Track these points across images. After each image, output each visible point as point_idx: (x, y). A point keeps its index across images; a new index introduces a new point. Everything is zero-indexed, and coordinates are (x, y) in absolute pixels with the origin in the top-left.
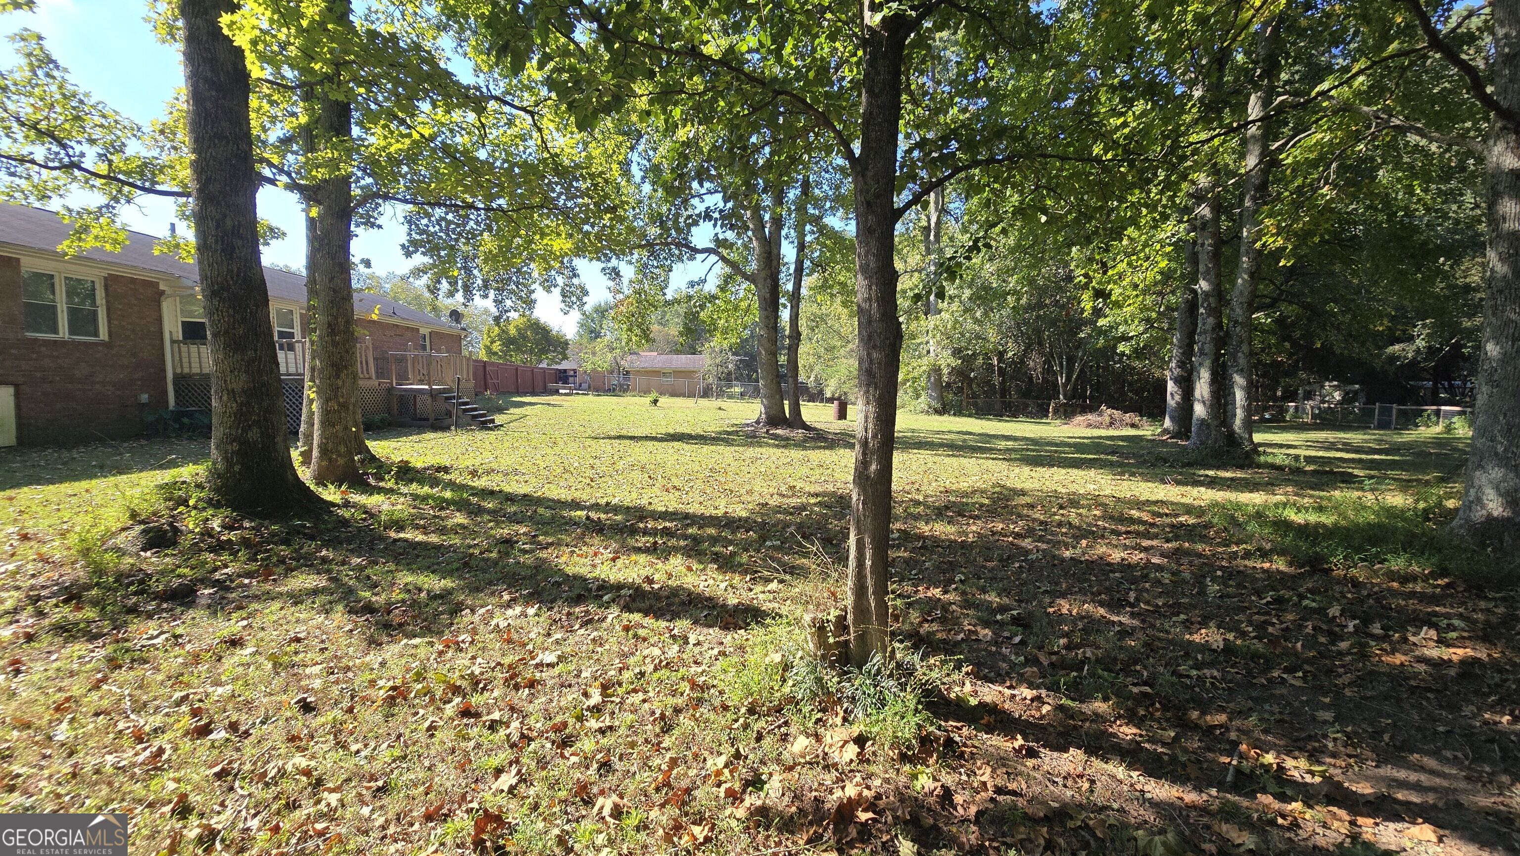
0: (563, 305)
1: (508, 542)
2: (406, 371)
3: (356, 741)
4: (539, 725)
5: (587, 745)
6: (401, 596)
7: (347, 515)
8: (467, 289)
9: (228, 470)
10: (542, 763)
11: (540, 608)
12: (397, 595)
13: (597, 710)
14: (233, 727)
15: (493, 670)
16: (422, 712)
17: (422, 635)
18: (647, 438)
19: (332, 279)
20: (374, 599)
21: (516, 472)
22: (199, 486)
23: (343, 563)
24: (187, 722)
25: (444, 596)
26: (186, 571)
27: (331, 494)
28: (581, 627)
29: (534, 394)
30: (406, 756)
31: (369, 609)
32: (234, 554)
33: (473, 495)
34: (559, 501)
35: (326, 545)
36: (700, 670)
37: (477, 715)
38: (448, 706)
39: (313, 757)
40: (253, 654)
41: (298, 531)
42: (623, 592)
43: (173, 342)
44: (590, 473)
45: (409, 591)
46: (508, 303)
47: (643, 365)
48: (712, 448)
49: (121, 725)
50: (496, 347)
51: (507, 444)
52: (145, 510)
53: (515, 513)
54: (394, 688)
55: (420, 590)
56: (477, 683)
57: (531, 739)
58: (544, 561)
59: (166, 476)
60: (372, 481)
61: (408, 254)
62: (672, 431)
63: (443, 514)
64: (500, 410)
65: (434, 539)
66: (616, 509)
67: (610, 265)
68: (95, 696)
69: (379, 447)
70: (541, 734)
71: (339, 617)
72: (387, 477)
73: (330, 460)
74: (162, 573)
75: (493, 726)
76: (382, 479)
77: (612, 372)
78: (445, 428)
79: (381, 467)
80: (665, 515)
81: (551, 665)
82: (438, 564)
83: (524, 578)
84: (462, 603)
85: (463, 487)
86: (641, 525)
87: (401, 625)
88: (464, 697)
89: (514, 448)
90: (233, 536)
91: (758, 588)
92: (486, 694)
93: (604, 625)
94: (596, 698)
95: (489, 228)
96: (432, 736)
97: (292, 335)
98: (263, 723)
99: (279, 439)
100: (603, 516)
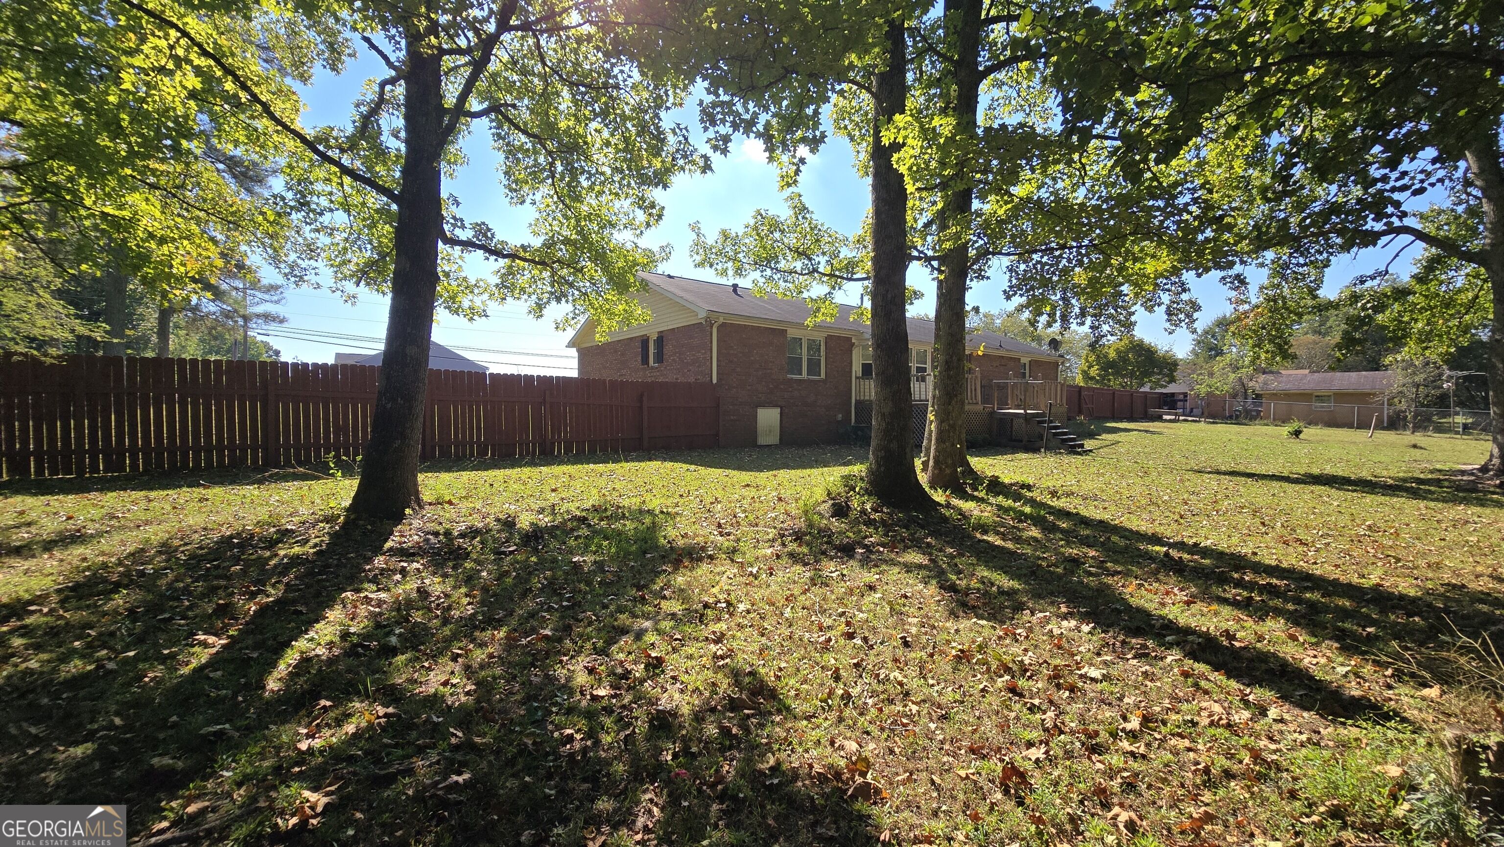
0: (1168, 325)
1: (1075, 562)
2: (1007, 397)
3: (933, 678)
4: (1073, 725)
5: (1116, 760)
6: (977, 585)
7: (947, 514)
8: (1065, 318)
9: (878, 470)
10: (1069, 755)
11: (1094, 628)
12: (974, 584)
13: (1133, 736)
14: (865, 639)
15: (1040, 665)
16: (979, 676)
17: (989, 620)
18: (1273, 477)
19: (950, 327)
20: (958, 582)
21: (1095, 498)
22: (862, 479)
23: (941, 550)
24: (843, 628)
25: (1011, 593)
26: (851, 534)
27: (939, 496)
28: (1134, 657)
29: (1131, 419)
30: (963, 702)
31: (953, 588)
32: (876, 529)
33: (1049, 513)
34: (1137, 533)
35: (931, 534)
36: (1273, 747)
37: (1021, 695)
38: (1000, 680)
39: (905, 677)
40: (880, 599)
41: (914, 520)
42: (1190, 638)
43: (857, 378)
44: (1182, 509)
45: (984, 583)
46: (1105, 328)
47: (1282, 386)
48: (1381, 499)
49: (813, 618)
50: (1094, 371)
51: (1094, 470)
52: (834, 489)
53: (1087, 537)
54: (962, 651)
55: (992, 584)
56: (1026, 670)
57: (1062, 732)
58: (1108, 586)
59: (845, 470)
60: (968, 490)
61: (1008, 298)
62: (1316, 471)
63: (1021, 526)
64: (1092, 435)
65: (1010, 545)
66: (1205, 552)
67: (1231, 272)
68: (803, 598)
69: (978, 463)
70: (1072, 732)
71: (932, 590)
72: (980, 488)
73: (940, 469)
74: (839, 533)
75: (1032, 709)
76: (976, 490)
77: (1234, 396)
78: (1035, 450)
79: (976, 479)
80: (1275, 571)
81: (1093, 680)
82: (1010, 567)
83: (1084, 597)
84: (1024, 604)
85: (1042, 505)
86: (1236, 576)
87: (974, 607)
88: (1013, 677)
89: (1099, 474)
90: (876, 516)
91: (1403, 690)
92: (1031, 683)
93: (1161, 664)
94: (1134, 724)
95: (1080, 263)
96: (984, 696)
97: (924, 370)
98: (881, 643)
99: (908, 450)
100: (1186, 556)
